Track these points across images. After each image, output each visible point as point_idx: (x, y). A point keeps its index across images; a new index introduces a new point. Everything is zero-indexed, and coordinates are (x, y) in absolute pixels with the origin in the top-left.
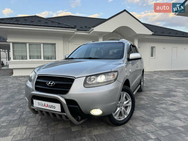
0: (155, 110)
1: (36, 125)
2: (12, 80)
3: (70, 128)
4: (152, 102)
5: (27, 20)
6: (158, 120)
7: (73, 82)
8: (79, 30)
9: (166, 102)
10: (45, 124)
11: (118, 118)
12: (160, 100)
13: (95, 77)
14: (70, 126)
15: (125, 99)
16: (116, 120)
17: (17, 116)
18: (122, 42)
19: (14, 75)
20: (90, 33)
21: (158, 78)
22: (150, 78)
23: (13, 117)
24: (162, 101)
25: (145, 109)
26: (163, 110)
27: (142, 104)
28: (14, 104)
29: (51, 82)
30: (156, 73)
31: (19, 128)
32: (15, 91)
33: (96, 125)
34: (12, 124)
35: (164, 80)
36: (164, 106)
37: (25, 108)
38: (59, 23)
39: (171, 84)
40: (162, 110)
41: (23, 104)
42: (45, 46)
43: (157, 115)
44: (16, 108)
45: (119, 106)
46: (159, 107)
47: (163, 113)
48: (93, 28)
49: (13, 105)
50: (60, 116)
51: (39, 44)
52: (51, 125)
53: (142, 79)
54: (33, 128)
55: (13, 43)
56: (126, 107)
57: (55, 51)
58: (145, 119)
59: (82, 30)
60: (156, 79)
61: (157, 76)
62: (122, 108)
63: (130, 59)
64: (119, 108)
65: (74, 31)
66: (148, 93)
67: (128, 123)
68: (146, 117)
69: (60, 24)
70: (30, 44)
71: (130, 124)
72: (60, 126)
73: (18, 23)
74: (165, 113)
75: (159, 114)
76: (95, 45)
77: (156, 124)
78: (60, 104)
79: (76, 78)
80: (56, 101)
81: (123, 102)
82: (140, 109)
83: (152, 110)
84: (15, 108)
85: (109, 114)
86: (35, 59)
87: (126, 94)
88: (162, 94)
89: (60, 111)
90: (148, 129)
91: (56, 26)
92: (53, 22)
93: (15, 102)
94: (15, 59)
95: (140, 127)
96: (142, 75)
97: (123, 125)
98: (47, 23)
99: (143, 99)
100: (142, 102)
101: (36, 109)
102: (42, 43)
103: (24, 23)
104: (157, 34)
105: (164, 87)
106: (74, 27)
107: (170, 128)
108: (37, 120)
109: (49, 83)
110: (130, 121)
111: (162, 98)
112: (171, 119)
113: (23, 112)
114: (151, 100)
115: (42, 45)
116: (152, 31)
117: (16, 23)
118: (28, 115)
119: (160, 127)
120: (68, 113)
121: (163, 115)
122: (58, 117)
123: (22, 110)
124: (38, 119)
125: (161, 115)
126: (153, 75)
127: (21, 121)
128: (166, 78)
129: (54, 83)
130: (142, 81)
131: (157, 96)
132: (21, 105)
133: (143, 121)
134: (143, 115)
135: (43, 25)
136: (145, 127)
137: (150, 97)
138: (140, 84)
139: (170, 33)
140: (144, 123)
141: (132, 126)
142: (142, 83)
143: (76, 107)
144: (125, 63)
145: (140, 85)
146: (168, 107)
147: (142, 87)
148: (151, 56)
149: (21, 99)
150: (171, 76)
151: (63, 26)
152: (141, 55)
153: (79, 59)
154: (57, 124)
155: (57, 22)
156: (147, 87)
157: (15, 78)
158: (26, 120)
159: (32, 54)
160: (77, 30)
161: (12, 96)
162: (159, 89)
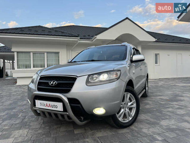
0: (161, 113)
1: (37, 128)
2: (16, 88)
3: (73, 131)
4: (158, 106)
5: (31, 30)
6: (165, 122)
7: (75, 81)
8: (82, 39)
9: (172, 106)
10: (47, 128)
11: (123, 120)
12: (166, 105)
13: (97, 76)
14: (72, 129)
15: (129, 101)
16: (120, 122)
17: (19, 120)
18: (124, 45)
19: (17, 84)
20: (93, 41)
21: (164, 84)
22: (155, 85)
23: (15, 121)
24: (168, 105)
25: (150, 113)
26: (170, 113)
27: (147, 108)
28: (17, 109)
29: (53, 82)
30: (161, 80)
31: (21, 131)
32: (19, 98)
33: (100, 127)
34: (14, 128)
35: (170, 86)
36: (170, 109)
37: (27, 113)
38: (62, 32)
39: (177, 90)
40: (168, 113)
41: (25, 109)
42: (49, 54)
43: (163, 118)
44: (19, 113)
45: (123, 107)
46: (165, 111)
47: (169, 116)
48: (96, 36)
49: (16, 111)
50: (62, 116)
51: (43, 53)
52: (53, 128)
53: (147, 84)
54: (35, 130)
55: (18, 52)
56: (131, 109)
57: (59, 60)
58: (150, 121)
59: (85, 39)
60: (161, 85)
61: (162, 83)
62: (126, 109)
63: (133, 60)
64: (123, 109)
65: (77, 40)
66: (153, 98)
67: (132, 125)
68: (152, 120)
69: (64, 33)
70: (34, 53)
71: (136, 127)
72: (63, 129)
73: (23, 32)
74: (172, 116)
75: (165, 117)
76: (98, 49)
77: (162, 126)
78: (62, 103)
79: (78, 77)
80: (59, 100)
81: (127, 104)
82: (145, 113)
83: (158, 114)
84: (17, 113)
85: (112, 114)
86: (38, 67)
87: (130, 95)
88: (168, 99)
89: (62, 110)
90: (155, 131)
91: (59, 34)
92: (56, 31)
93: (18, 108)
94: (19, 68)
95: (146, 130)
96: (146, 80)
97: (128, 128)
98: (51, 32)
99: (148, 104)
100: (148, 107)
101: (38, 110)
102: (45, 52)
103: (29, 33)
104: (161, 41)
105: (170, 93)
106: (77, 35)
107: (178, 130)
108: (39, 124)
109: (52, 83)
110: (136, 124)
111: (168, 102)
112: (178, 121)
113: (25, 117)
114: (156, 105)
115: (46, 54)
116: (155, 38)
117: (21, 32)
118: (30, 120)
119: (166, 129)
120: (70, 112)
121: (170, 118)
122: (60, 117)
123: (24, 114)
124: (41, 123)
125: (167, 118)
126: (158, 82)
127: (23, 125)
128: (171, 84)
129: (56, 82)
130: (147, 86)
131: (163, 101)
132: (24, 111)
133: (148, 123)
134: (149, 118)
135: (47, 34)
136: (151, 129)
137: (155, 102)
138: (145, 88)
139: (173, 40)
140: (149, 126)
141: (138, 128)
142: (147, 88)
143: (79, 107)
144: (129, 64)
145: (145, 90)
146: (175, 111)
147: (147, 92)
148: (155, 64)
149: (24, 105)
150: (177, 82)
151: (66, 35)
152: (144, 57)
153: (82, 61)
154: (60, 128)
155: (60, 32)
156: (152, 93)
157: (19, 87)
158: (28, 123)
159: (35, 63)
160: (80, 39)
161: (15, 103)
162: (165, 94)
